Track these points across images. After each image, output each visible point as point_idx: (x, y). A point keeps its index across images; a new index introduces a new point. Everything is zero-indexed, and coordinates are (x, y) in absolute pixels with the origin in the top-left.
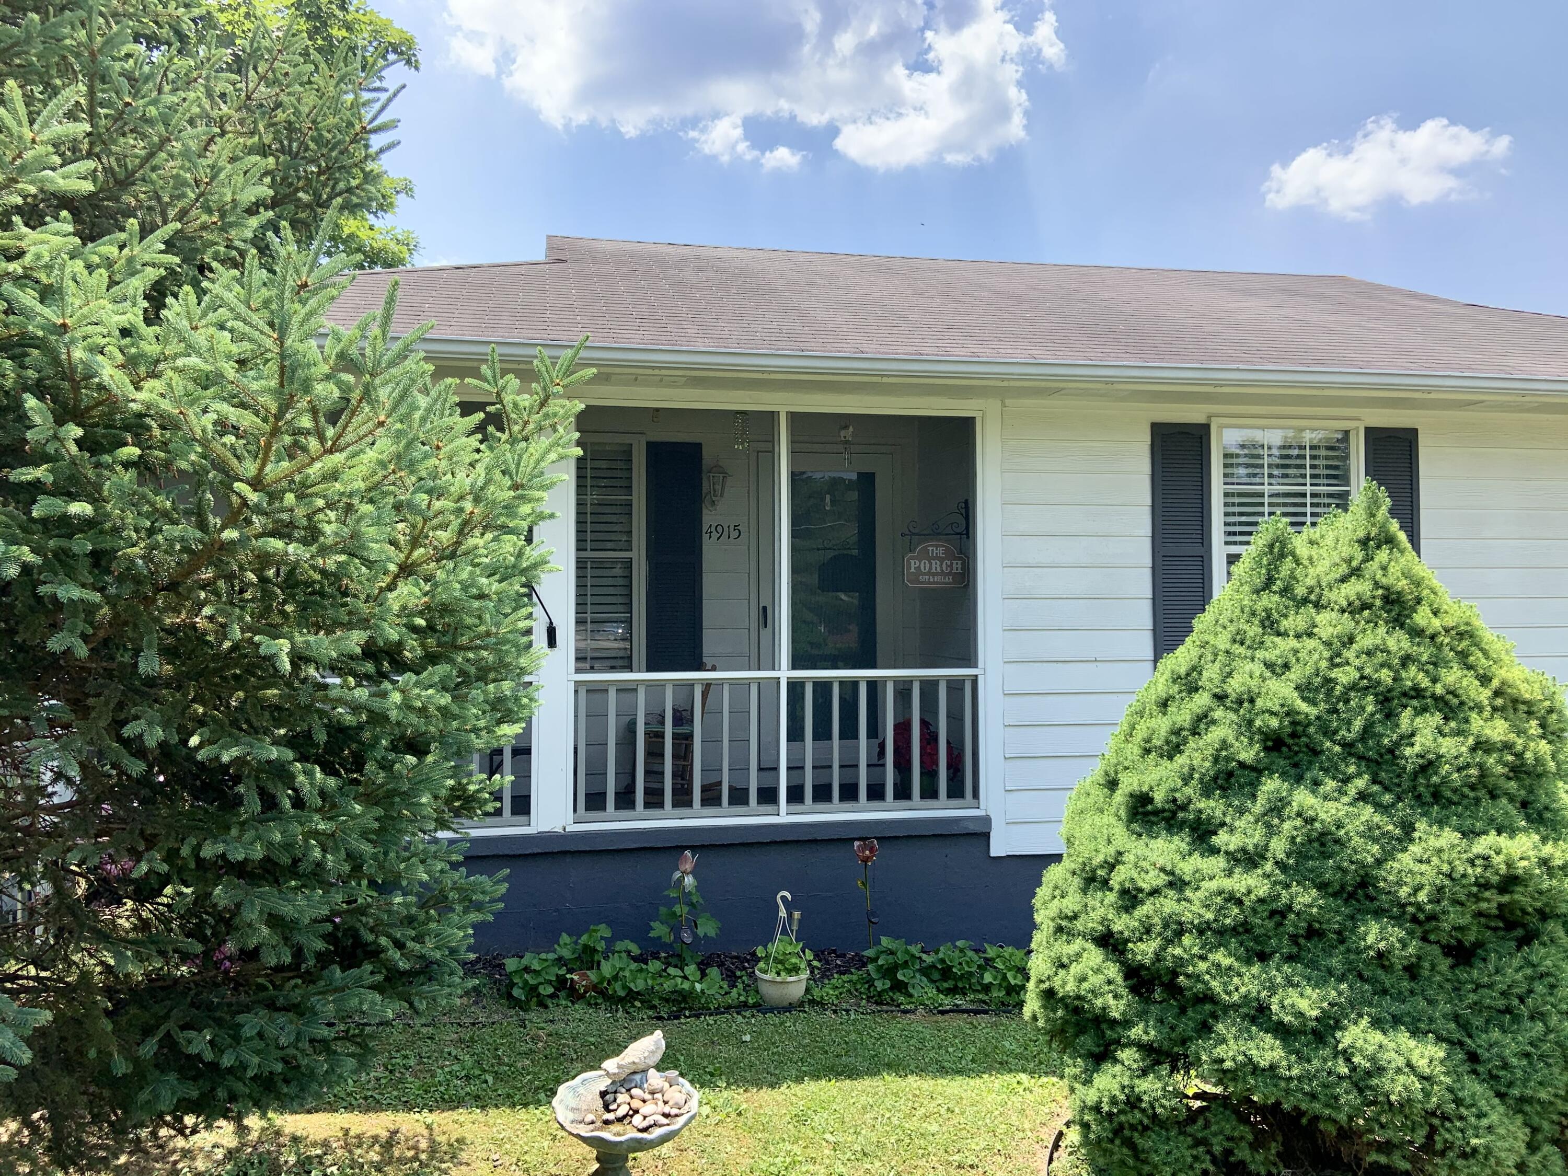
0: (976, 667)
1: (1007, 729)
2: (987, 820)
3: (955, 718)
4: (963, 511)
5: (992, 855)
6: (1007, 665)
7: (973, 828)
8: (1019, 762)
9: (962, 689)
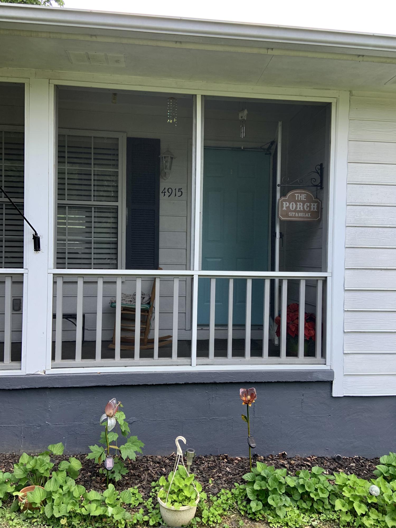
0: (326, 271)
1: (346, 313)
2: (331, 373)
3: (311, 304)
4: (319, 172)
5: (334, 395)
6: (347, 272)
7: (321, 378)
8: (354, 336)
9: (316, 287)
